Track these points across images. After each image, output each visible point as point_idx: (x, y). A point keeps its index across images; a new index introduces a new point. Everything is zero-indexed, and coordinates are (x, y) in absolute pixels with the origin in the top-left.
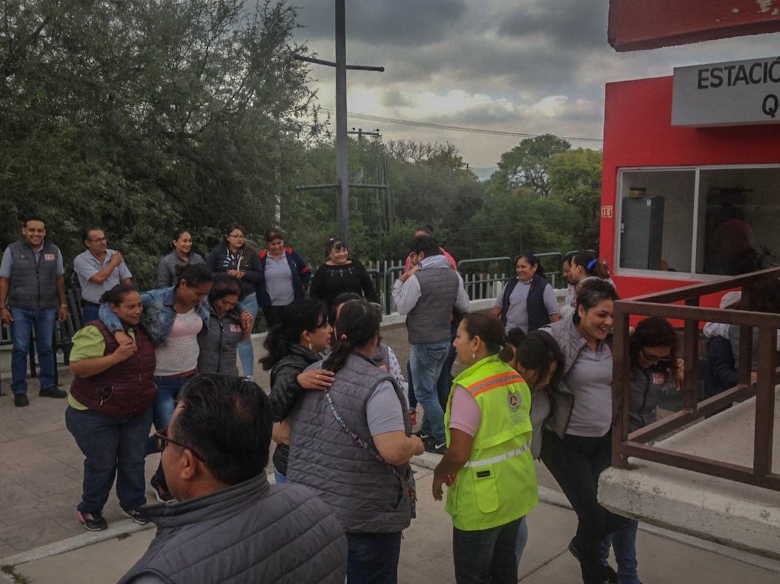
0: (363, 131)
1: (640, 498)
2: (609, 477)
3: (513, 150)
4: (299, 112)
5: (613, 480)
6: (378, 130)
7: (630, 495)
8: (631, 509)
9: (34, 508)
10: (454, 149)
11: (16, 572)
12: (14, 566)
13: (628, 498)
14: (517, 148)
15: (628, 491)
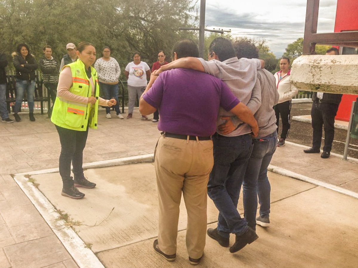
0: (223, 30)
1: (320, 71)
2: (300, 61)
3: (294, 43)
4: (191, 10)
5: (301, 63)
6: (230, 30)
7: (313, 70)
8: (313, 81)
9: (48, 156)
10: (265, 41)
11: (31, 177)
12: (31, 175)
13: (312, 73)
14: (295, 42)
15: (312, 67)
